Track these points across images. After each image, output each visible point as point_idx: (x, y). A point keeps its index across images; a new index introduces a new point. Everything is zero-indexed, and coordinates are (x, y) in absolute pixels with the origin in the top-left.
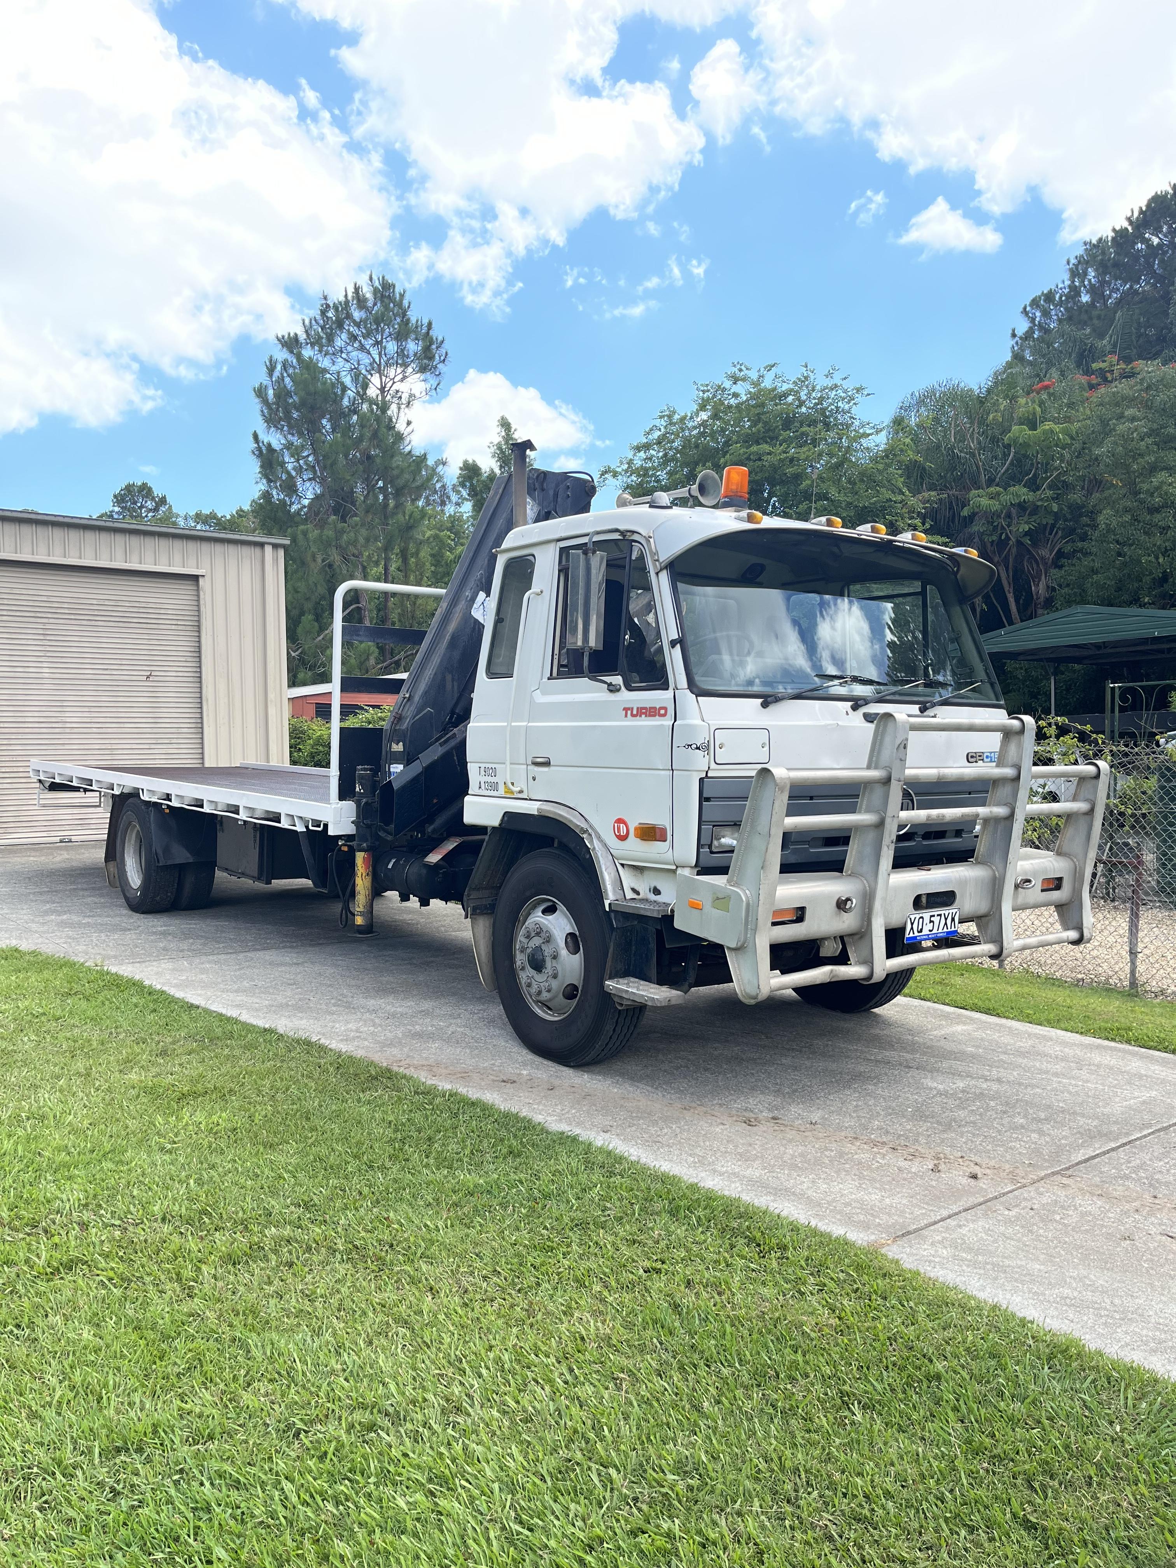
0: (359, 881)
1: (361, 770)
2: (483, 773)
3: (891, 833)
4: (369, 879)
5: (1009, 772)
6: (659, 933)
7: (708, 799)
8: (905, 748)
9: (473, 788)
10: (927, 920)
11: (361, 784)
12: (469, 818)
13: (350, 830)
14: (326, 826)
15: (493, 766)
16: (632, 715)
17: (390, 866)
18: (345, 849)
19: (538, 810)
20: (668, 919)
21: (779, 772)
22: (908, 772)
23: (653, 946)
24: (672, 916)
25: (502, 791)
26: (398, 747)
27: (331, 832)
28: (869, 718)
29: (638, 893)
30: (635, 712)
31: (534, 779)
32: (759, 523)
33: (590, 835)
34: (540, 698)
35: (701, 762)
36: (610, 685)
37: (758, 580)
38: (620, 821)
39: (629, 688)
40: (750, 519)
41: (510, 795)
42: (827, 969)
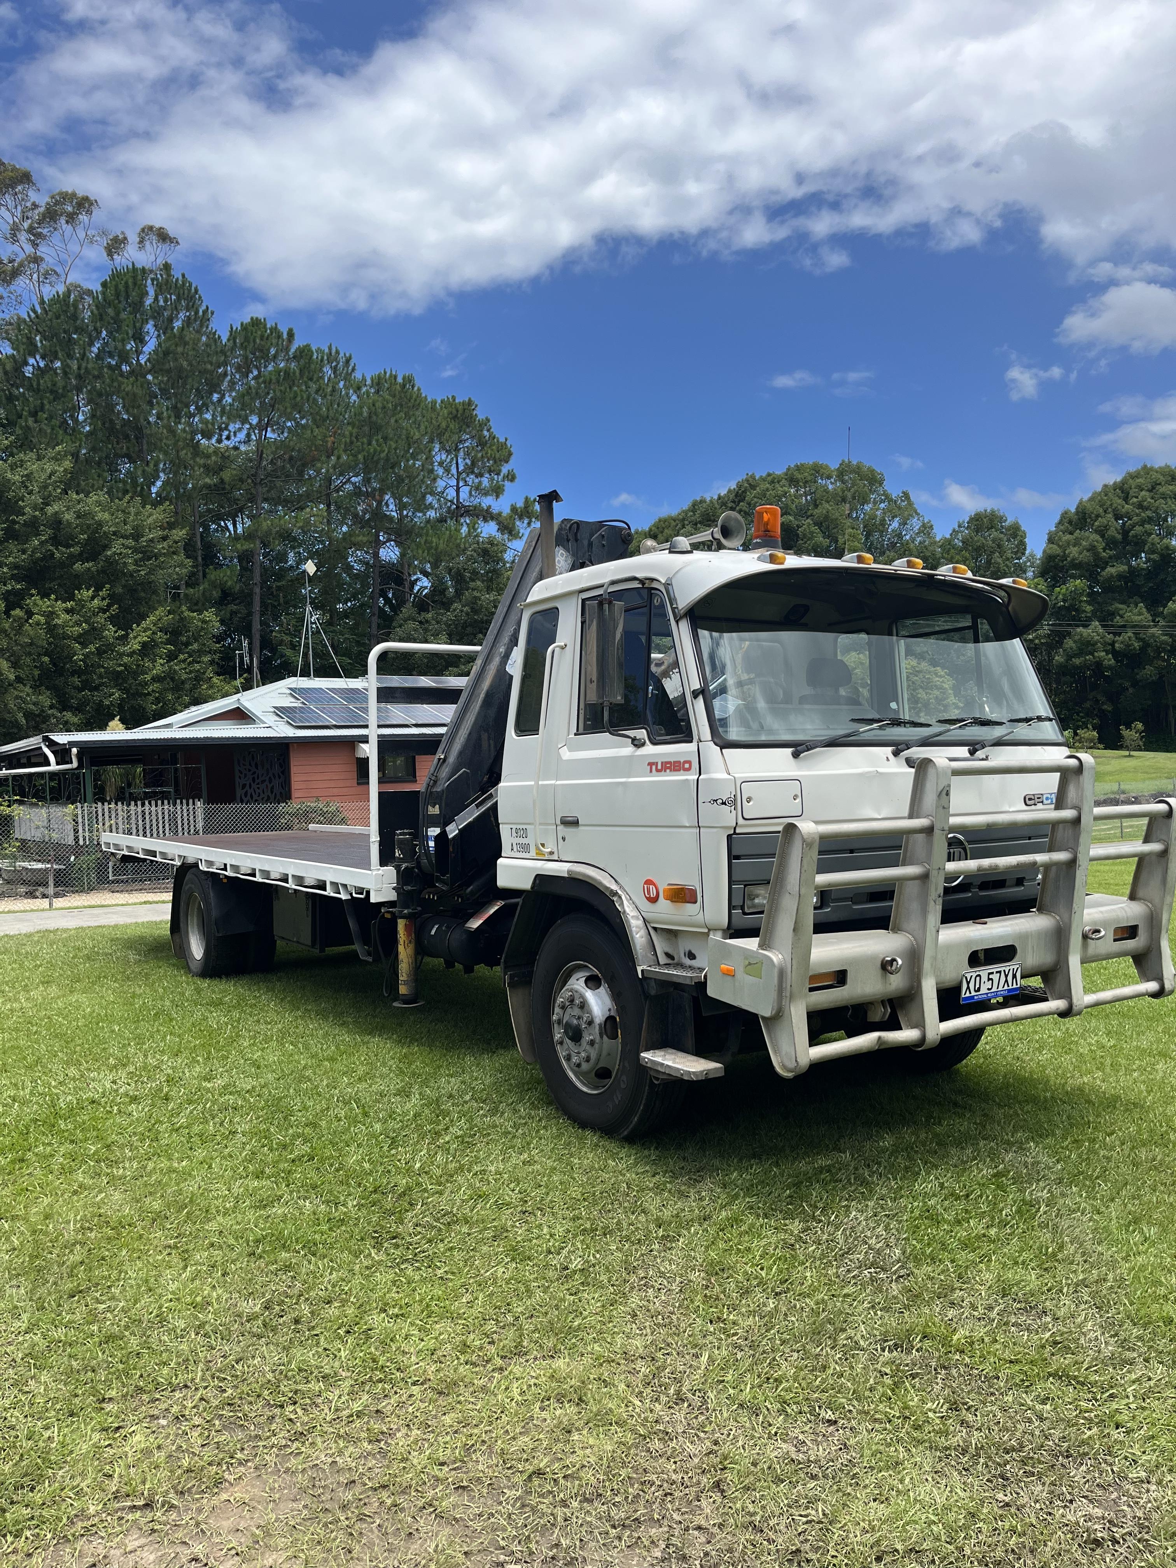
0: (401, 948)
1: (401, 835)
2: (514, 834)
3: (938, 885)
4: (412, 946)
5: (1068, 814)
6: (695, 1000)
7: (737, 857)
8: (948, 794)
9: (506, 850)
10: (984, 978)
11: (400, 849)
12: (502, 881)
13: (392, 896)
14: (368, 893)
15: (524, 827)
16: (657, 770)
17: (433, 932)
18: (388, 916)
19: (568, 872)
20: (702, 986)
21: (807, 827)
22: (953, 821)
23: (689, 1014)
24: (705, 983)
25: (533, 853)
26: (435, 810)
27: (373, 900)
28: (909, 762)
29: (672, 958)
30: (659, 767)
31: (564, 839)
32: (782, 563)
33: (620, 897)
34: (566, 754)
35: (728, 817)
36: (634, 740)
37: (802, 621)
38: (649, 882)
39: (654, 743)
40: (773, 559)
41: (540, 857)
42: (874, 1035)
